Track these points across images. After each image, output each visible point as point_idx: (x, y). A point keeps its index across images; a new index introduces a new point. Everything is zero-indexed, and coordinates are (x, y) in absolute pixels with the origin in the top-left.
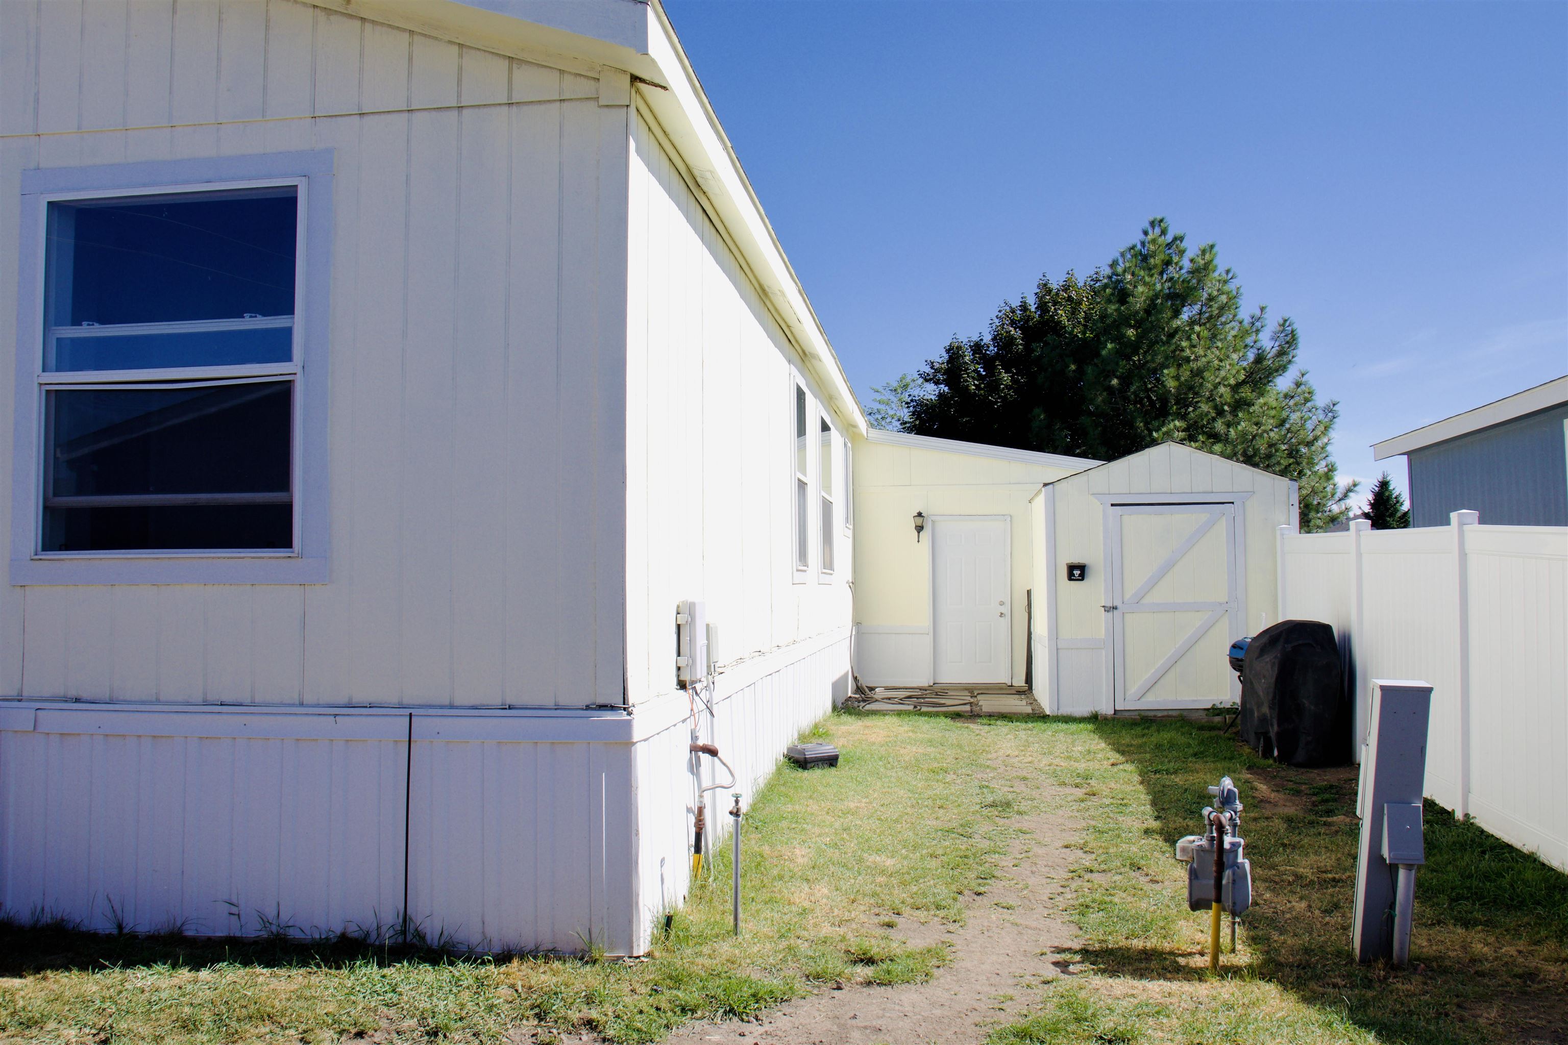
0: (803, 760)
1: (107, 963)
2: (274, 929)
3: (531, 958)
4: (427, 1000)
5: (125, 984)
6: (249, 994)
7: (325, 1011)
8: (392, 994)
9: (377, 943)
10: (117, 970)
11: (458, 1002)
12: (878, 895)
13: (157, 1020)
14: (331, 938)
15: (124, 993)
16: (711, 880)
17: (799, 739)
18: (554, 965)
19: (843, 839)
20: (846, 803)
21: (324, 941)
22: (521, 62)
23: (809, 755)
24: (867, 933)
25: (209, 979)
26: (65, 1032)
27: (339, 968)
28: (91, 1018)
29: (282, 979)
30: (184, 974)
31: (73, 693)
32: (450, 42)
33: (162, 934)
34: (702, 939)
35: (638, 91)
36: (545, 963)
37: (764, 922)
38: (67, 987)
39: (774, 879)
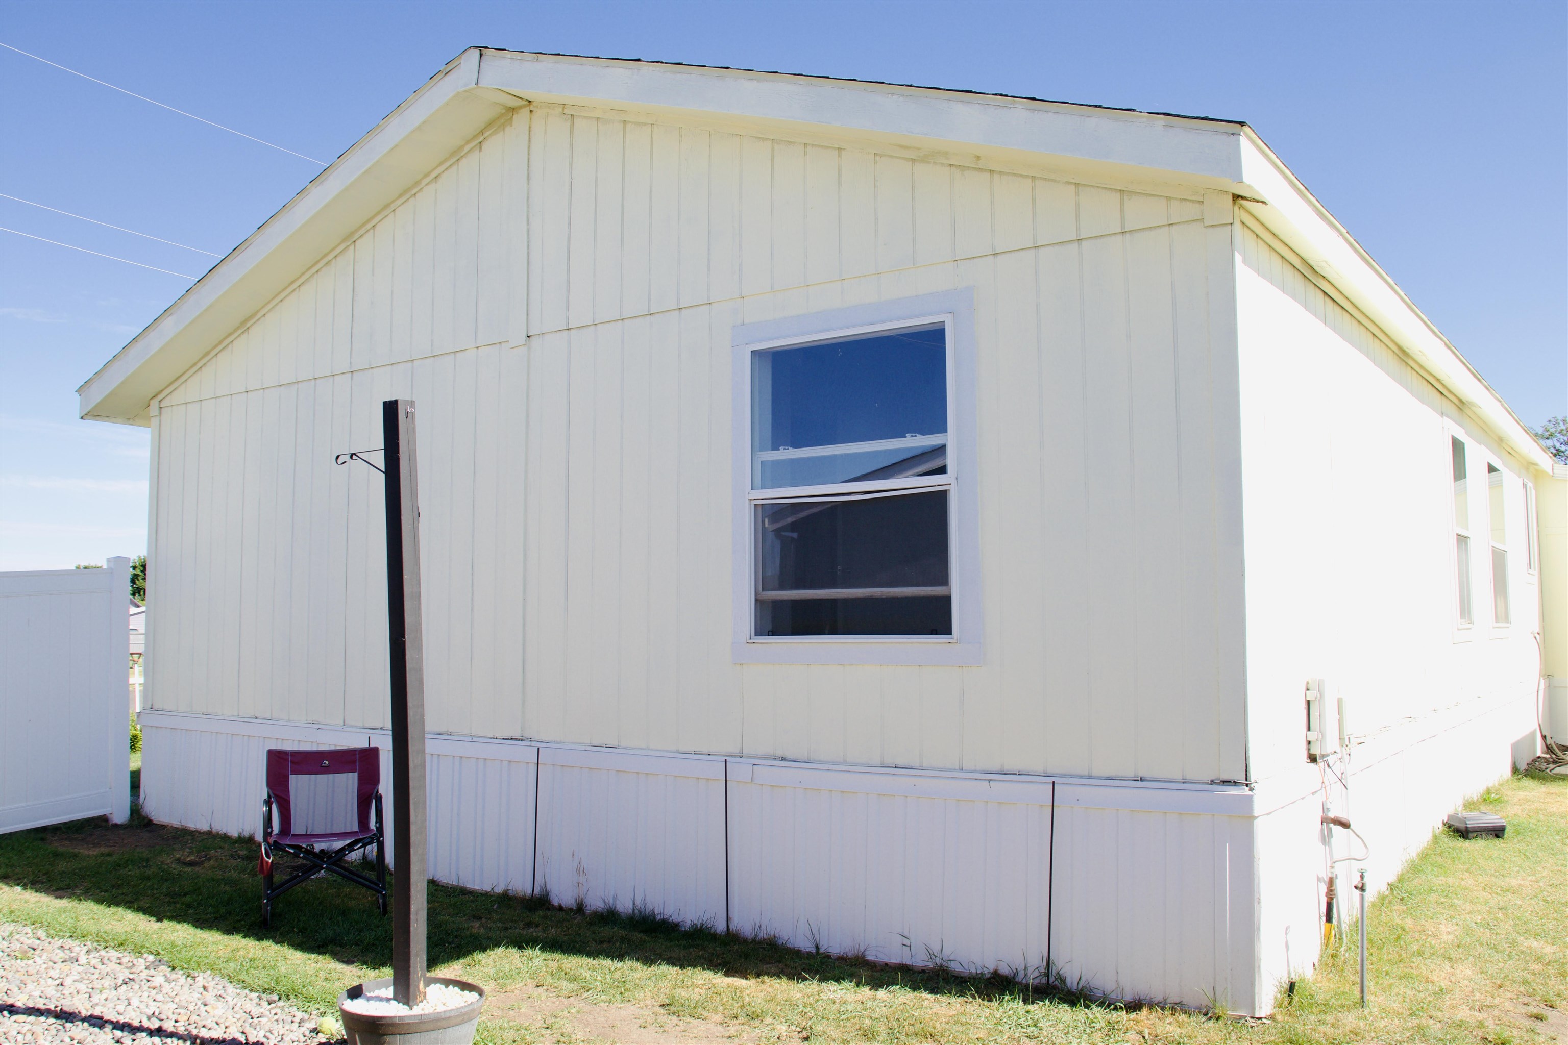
0: (1464, 829)
1: (808, 976)
2: (938, 961)
3: (1159, 1009)
4: (1063, 1036)
5: (821, 995)
6: (916, 1014)
7: (977, 1036)
8: (1034, 1028)
9: (1024, 981)
10: (815, 982)
11: (1090, 1042)
12: (1529, 983)
13: (845, 1027)
14: (985, 974)
15: (820, 1002)
16: (1342, 949)
17: (1465, 805)
18: (1180, 1018)
19: (1496, 919)
20: (1507, 879)
21: (980, 976)
22: (1132, 193)
23: (1471, 824)
24: (1510, 1022)
25: (885, 999)
26: (779, 1027)
27: (990, 1000)
28: (797, 1019)
29: (943, 1005)
30: (866, 992)
31: (780, 753)
32: (1068, 183)
33: (850, 956)
34: (1326, 1008)
35: (1241, 207)
36: (1172, 1014)
37: (1395, 998)
38: (779, 992)
39: (1413, 954)
